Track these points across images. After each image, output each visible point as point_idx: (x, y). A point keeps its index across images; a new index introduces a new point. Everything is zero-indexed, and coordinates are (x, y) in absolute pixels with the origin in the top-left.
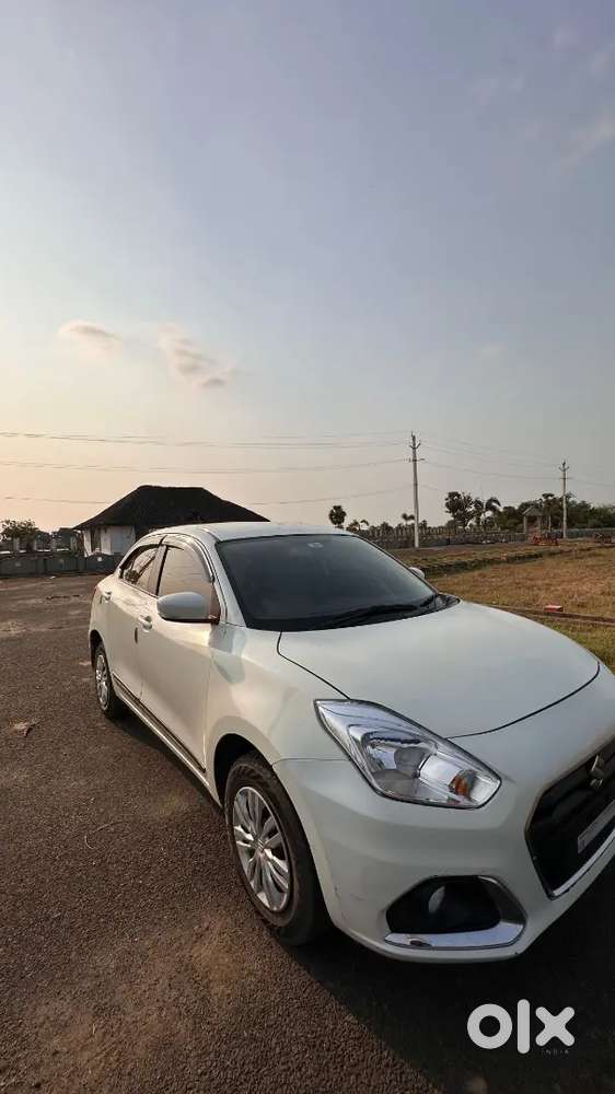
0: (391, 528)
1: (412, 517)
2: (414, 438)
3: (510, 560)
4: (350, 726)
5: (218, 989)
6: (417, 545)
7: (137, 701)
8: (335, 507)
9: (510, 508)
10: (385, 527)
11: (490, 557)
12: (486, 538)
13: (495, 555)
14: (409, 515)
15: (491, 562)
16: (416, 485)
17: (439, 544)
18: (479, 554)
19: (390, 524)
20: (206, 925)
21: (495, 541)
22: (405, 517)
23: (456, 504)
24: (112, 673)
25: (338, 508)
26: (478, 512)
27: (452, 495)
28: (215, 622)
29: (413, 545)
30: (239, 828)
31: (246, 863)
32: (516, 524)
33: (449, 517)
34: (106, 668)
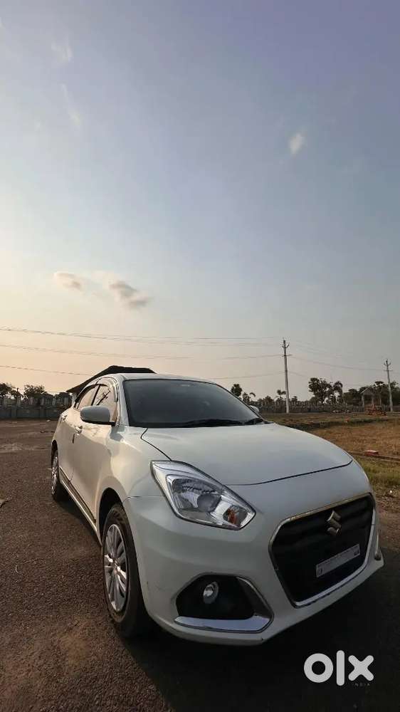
0: (272, 400)
1: (284, 393)
2: (284, 342)
3: (352, 423)
4: (168, 475)
5: (70, 661)
6: (288, 411)
7: (69, 482)
8: (235, 385)
9: (353, 390)
10: (268, 399)
11: (337, 420)
12: (336, 409)
13: (341, 420)
14: (282, 391)
15: (337, 424)
16: (286, 371)
17: (302, 411)
18: (329, 419)
19: (272, 398)
20: (75, 623)
21: (341, 411)
22: (279, 392)
23: (316, 386)
24: (60, 466)
25: (237, 386)
26: (331, 392)
27: (313, 380)
28: (113, 424)
29: (285, 412)
30: (107, 556)
31: (108, 579)
32: (358, 401)
33: (312, 395)
34: (57, 465)
